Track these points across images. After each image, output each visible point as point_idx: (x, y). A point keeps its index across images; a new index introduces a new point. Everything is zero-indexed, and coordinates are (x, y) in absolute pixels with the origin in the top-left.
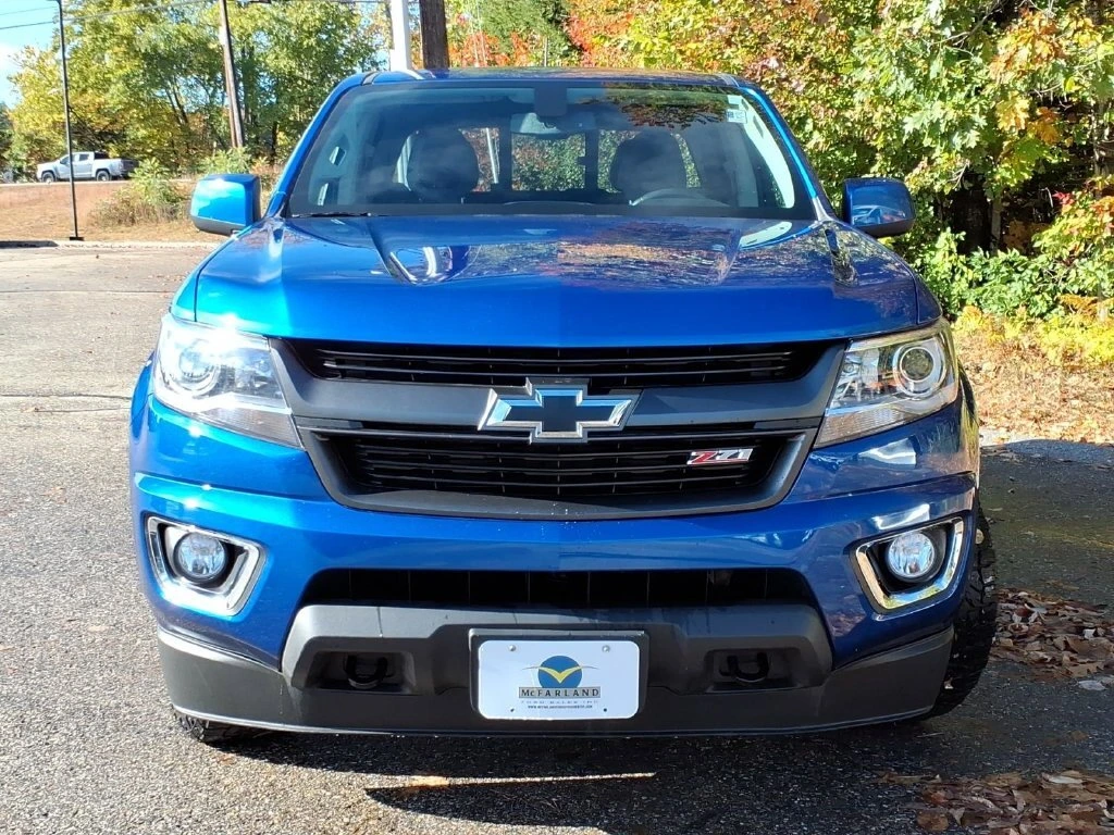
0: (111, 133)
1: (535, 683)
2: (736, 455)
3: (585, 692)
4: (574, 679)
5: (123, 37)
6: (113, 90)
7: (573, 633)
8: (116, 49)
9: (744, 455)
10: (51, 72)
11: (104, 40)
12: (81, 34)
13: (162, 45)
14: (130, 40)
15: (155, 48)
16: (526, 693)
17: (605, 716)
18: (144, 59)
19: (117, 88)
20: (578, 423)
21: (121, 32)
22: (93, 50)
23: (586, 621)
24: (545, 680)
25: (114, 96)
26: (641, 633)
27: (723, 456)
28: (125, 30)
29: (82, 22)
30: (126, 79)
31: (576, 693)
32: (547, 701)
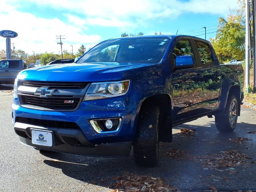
0: (227, 56)
1: (38, 138)
2: (72, 102)
3: (45, 141)
4: (43, 138)
5: (231, 35)
6: (228, 46)
7: (43, 130)
8: (230, 38)
9: (73, 101)
10: (215, 44)
11: (227, 36)
12: (222, 35)
13: (240, 36)
14: (233, 35)
15: (238, 37)
16: (37, 140)
17: (47, 145)
18: (236, 39)
19: (229, 46)
20: (45, 94)
21: (231, 34)
22: (225, 38)
23: (45, 128)
24: (39, 138)
25: (228, 48)
26: (52, 131)
27: (70, 102)
28: (232, 33)
29: (223, 32)
30: (231, 44)
31: (43, 141)
32: (40, 142)
